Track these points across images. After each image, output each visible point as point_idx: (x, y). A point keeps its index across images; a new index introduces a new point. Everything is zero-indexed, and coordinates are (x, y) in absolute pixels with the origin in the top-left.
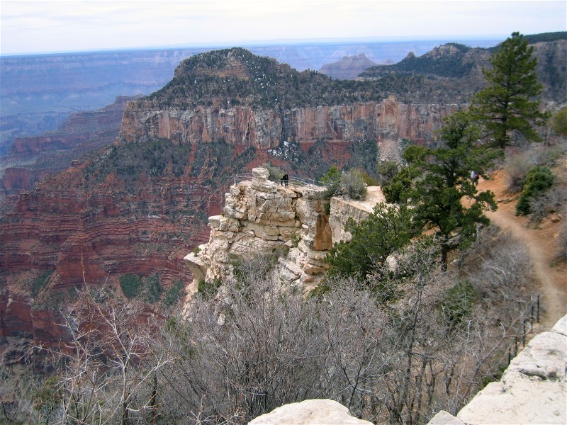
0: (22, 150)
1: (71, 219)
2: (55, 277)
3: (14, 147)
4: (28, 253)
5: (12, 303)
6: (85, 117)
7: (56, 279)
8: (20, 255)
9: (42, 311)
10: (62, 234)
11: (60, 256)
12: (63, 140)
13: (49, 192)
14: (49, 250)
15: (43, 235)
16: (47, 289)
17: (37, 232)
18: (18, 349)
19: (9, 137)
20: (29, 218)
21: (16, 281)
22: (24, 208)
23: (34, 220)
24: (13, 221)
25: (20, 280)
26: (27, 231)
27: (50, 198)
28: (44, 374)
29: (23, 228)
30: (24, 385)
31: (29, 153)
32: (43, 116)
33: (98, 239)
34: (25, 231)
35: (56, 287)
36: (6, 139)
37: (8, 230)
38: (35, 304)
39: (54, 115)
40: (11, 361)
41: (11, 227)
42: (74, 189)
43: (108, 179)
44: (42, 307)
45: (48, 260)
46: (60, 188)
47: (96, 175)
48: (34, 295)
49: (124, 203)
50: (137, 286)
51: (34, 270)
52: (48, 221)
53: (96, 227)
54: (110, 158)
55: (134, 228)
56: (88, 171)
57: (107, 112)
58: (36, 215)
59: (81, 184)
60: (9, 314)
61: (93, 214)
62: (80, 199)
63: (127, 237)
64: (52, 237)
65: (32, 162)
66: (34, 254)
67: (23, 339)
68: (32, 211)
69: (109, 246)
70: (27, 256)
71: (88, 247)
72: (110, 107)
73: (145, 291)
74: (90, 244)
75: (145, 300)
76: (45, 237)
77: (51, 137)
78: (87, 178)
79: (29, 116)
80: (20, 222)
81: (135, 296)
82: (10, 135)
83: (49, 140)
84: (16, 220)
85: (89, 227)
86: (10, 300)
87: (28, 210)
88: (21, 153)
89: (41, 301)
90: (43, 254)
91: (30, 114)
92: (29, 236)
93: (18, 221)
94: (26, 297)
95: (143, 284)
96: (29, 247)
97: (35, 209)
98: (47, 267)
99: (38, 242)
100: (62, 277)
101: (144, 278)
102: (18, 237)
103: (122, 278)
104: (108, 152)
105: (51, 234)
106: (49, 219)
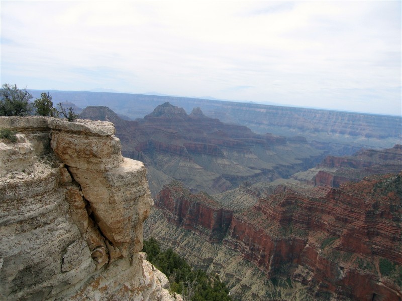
0: (329, 163)
1: (358, 211)
2: (338, 243)
3: (325, 160)
4: (326, 223)
5: (308, 247)
6: (372, 153)
7: (338, 244)
8: (321, 222)
9: (324, 259)
10: (349, 218)
11: (345, 231)
12: (354, 163)
13: (348, 192)
14: (339, 225)
15: (338, 215)
16: (331, 247)
17: (334, 212)
18: (303, 274)
20: (332, 203)
21: (314, 236)
22: (331, 196)
23: (335, 205)
24: (322, 202)
25: (317, 236)
26: (329, 210)
27: (348, 196)
28: (313, 295)
30: (300, 296)
31: (332, 165)
32: (343, 146)
33: (372, 230)
34: (327, 209)
35: (337, 248)
36: (320, 155)
37: (318, 206)
38: (321, 253)
39: (350, 147)
40: (297, 279)
41: (320, 205)
42: (365, 194)
43: (389, 194)
44: (326, 257)
45: (336, 230)
46: (356, 191)
47: (382, 190)
48: (322, 248)
49: (397, 213)
50: (391, 269)
51: (326, 233)
52: (343, 208)
53: (373, 222)
54: (394, 182)
55: (399, 231)
56: (377, 186)
57: (386, 153)
58: (336, 202)
59: (370, 193)
60: (304, 252)
61: (374, 214)
62: (367, 202)
63: (392, 236)
64: (343, 218)
65: (334, 170)
66: (329, 224)
67: (307, 270)
68: (335, 199)
69: (379, 237)
71: (364, 232)
72: (389, 149)
73: (396, 275)
74: (366, 231)
75: (395, 281)
76: (338, 217)
77: (348, 159)
78: (375, 190)
79: (335, 145)
80: (327, 203)
81: (387, 275)
82: (323, 153)
83: (346, 161)
84: (325, 201)
85: (368, 220)
86: (307, 245)
87: (333, 198)
89: (326, 253)
90: (334, 226)
91: (336, 144)
92: (329, 213)
93: (325, 203)
94: (317, 247)
95: (395, 270)
96: (327, 220)
97: (338, 200)
98: (334, 235)
99: (333, 218)
100: (342, 244)
101: (397, 266)
102: (323, 211)
103: (381, 260)
104: (393, 178)
105: (342, 217)
106: (344, 207)
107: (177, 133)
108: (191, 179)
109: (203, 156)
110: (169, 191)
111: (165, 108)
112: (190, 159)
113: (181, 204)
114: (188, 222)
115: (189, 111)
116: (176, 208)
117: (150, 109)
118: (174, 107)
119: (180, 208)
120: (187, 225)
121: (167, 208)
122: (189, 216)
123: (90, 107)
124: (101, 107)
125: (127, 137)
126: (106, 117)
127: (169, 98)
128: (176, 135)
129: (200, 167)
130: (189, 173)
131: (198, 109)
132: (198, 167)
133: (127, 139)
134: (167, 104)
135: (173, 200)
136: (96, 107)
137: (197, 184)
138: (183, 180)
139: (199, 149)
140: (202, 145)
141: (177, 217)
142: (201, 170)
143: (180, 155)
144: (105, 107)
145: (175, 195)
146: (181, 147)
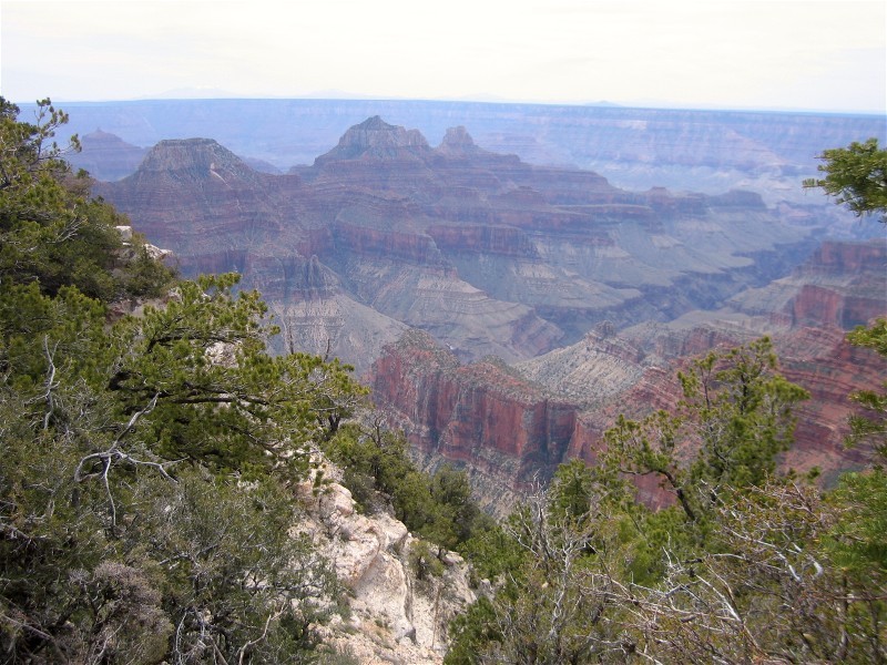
0: (829, 261)
3: (817, 254)
4: (832, 427)
8: (818, 425)
19: (805, 237)
20: (848, 372)
21: (801, 464)
22: (845, 354)
23: (856, 377)
24: (822, 371)
26: (840, 392)
29: (836, 386)
31: (839, 267)
34: (836, 391)
36: (802, 239)
37: (811, 382)
41: (815, 379)
51: (833, 455)
58: (861, 370)
65: (845, 282)
66: (841, 431)
68: (857, 363)
70: (830, 430)
77: (881, 249)
80: (834, 373)
82: (809, 234)
84: (827, 369)
87: (852, 360)
88: (826, 264)
92: (840, 400)
93: (829, 373)
96: (836, 418)
97: (864, 363)
102: (823, 396)
107: (406, 200)
108: (454, 325)
109: (482, 259)
110: (398, 362)
111: (369, 132)
112: (446, 270)
113: (435, 393)
114: (456, 441)
115: (435, 139)
116: (420, 405)
117: (329, 139)
118: (393, 128)
119: (433, 404)
120: (454, 448)
121: (396, 405)
122: (456, 423)
123: (165, 143)
124: (195, 142)
125: (273, 219)
126: (212, 166)
127: (376, 103)
128: (405, 204)
129: (475, 290)
130: (444, 306)
131: (460, 130)
132: (469, 289)
133: (273, 224)
134: (373, 123)
135: (413, 382)
136: (183, 143)
137: (471, 336)
138: (433, 327)
139: (470, 242)
140: (476, 228)
141: (425, 428)
142: (477, 299)
143: (421, 260)
144: (207, 142)
145: (415, 370)
146: (421, 238)
